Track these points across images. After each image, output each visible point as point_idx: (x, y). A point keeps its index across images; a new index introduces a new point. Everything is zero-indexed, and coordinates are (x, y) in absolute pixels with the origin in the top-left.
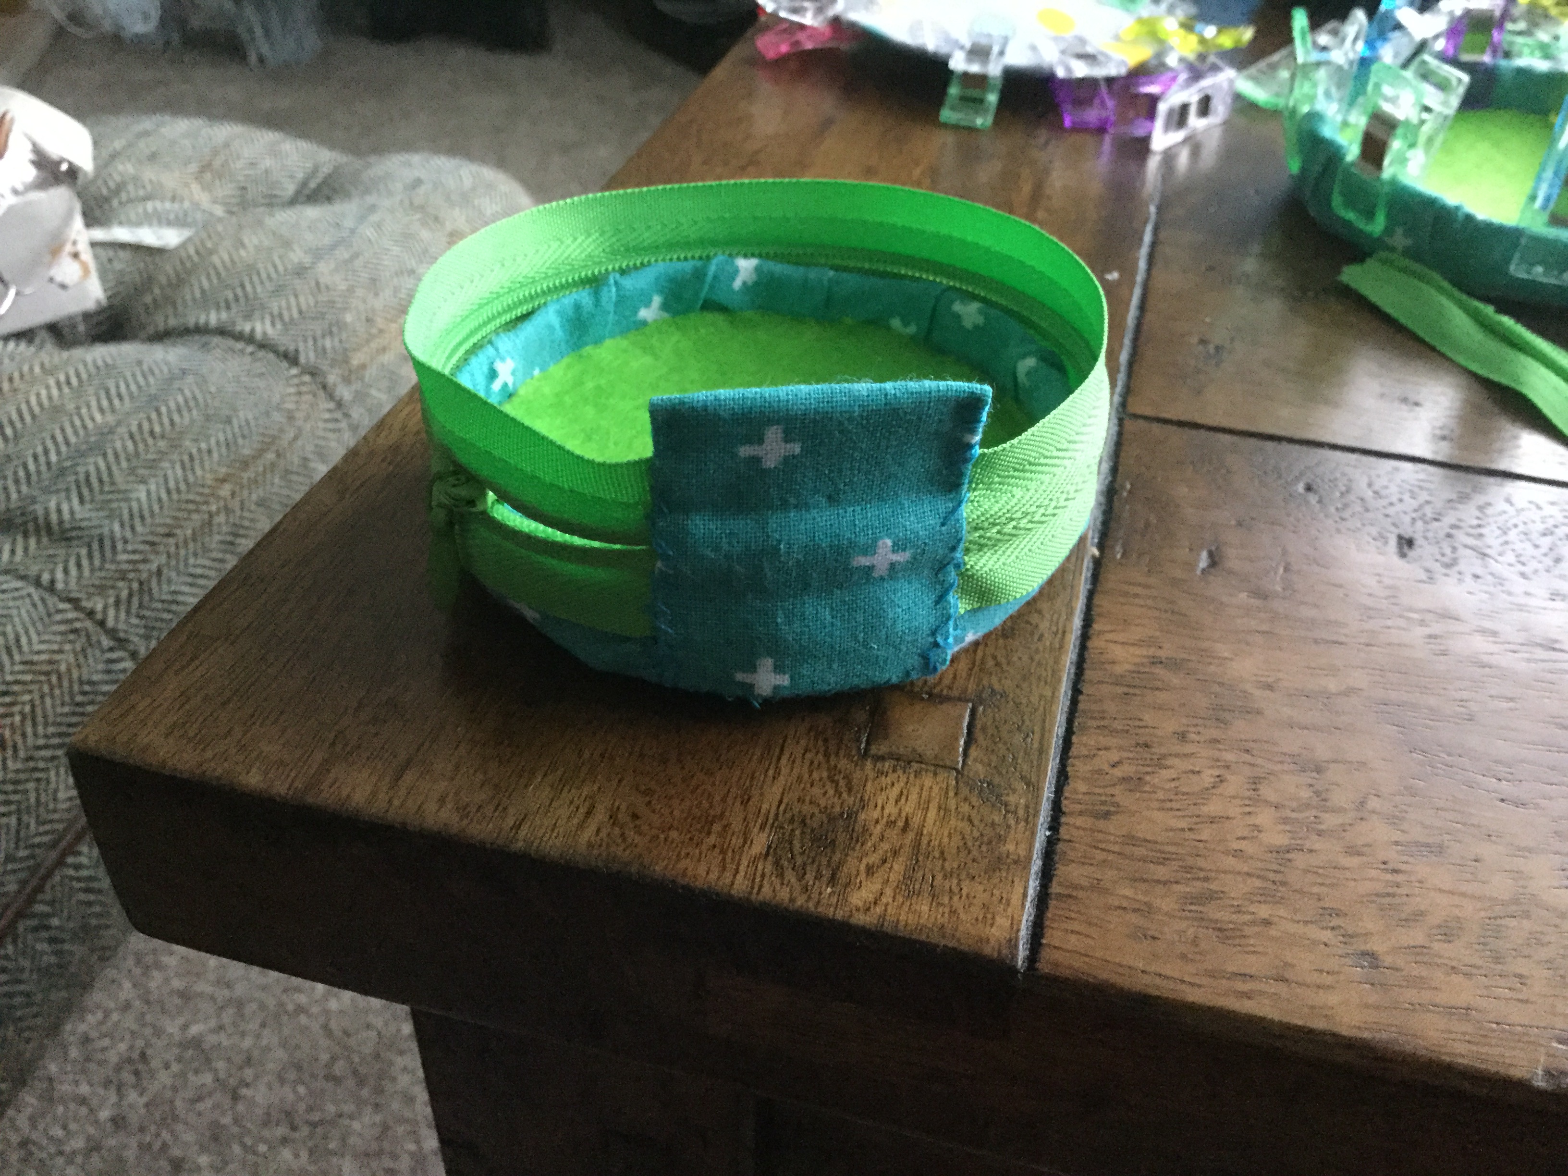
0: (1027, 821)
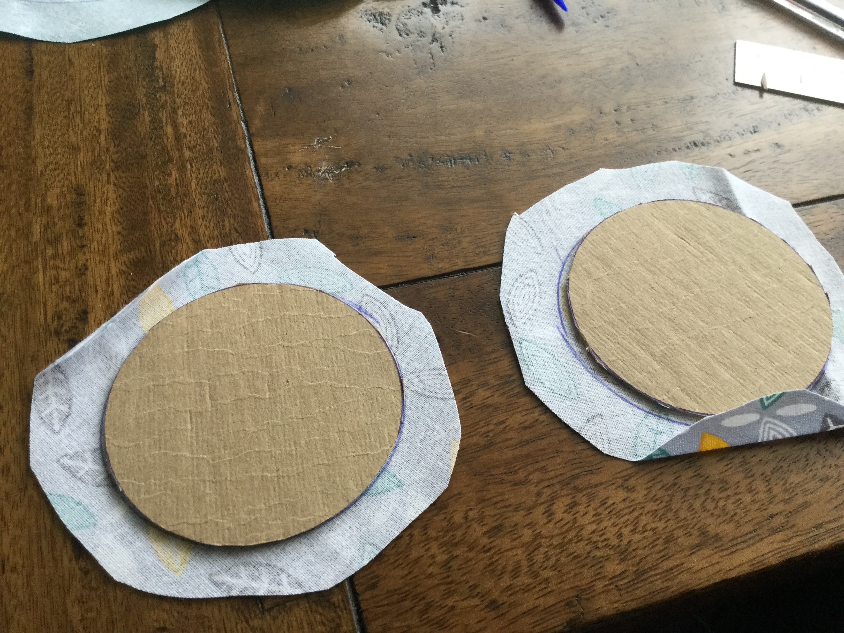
0: (346, 609)
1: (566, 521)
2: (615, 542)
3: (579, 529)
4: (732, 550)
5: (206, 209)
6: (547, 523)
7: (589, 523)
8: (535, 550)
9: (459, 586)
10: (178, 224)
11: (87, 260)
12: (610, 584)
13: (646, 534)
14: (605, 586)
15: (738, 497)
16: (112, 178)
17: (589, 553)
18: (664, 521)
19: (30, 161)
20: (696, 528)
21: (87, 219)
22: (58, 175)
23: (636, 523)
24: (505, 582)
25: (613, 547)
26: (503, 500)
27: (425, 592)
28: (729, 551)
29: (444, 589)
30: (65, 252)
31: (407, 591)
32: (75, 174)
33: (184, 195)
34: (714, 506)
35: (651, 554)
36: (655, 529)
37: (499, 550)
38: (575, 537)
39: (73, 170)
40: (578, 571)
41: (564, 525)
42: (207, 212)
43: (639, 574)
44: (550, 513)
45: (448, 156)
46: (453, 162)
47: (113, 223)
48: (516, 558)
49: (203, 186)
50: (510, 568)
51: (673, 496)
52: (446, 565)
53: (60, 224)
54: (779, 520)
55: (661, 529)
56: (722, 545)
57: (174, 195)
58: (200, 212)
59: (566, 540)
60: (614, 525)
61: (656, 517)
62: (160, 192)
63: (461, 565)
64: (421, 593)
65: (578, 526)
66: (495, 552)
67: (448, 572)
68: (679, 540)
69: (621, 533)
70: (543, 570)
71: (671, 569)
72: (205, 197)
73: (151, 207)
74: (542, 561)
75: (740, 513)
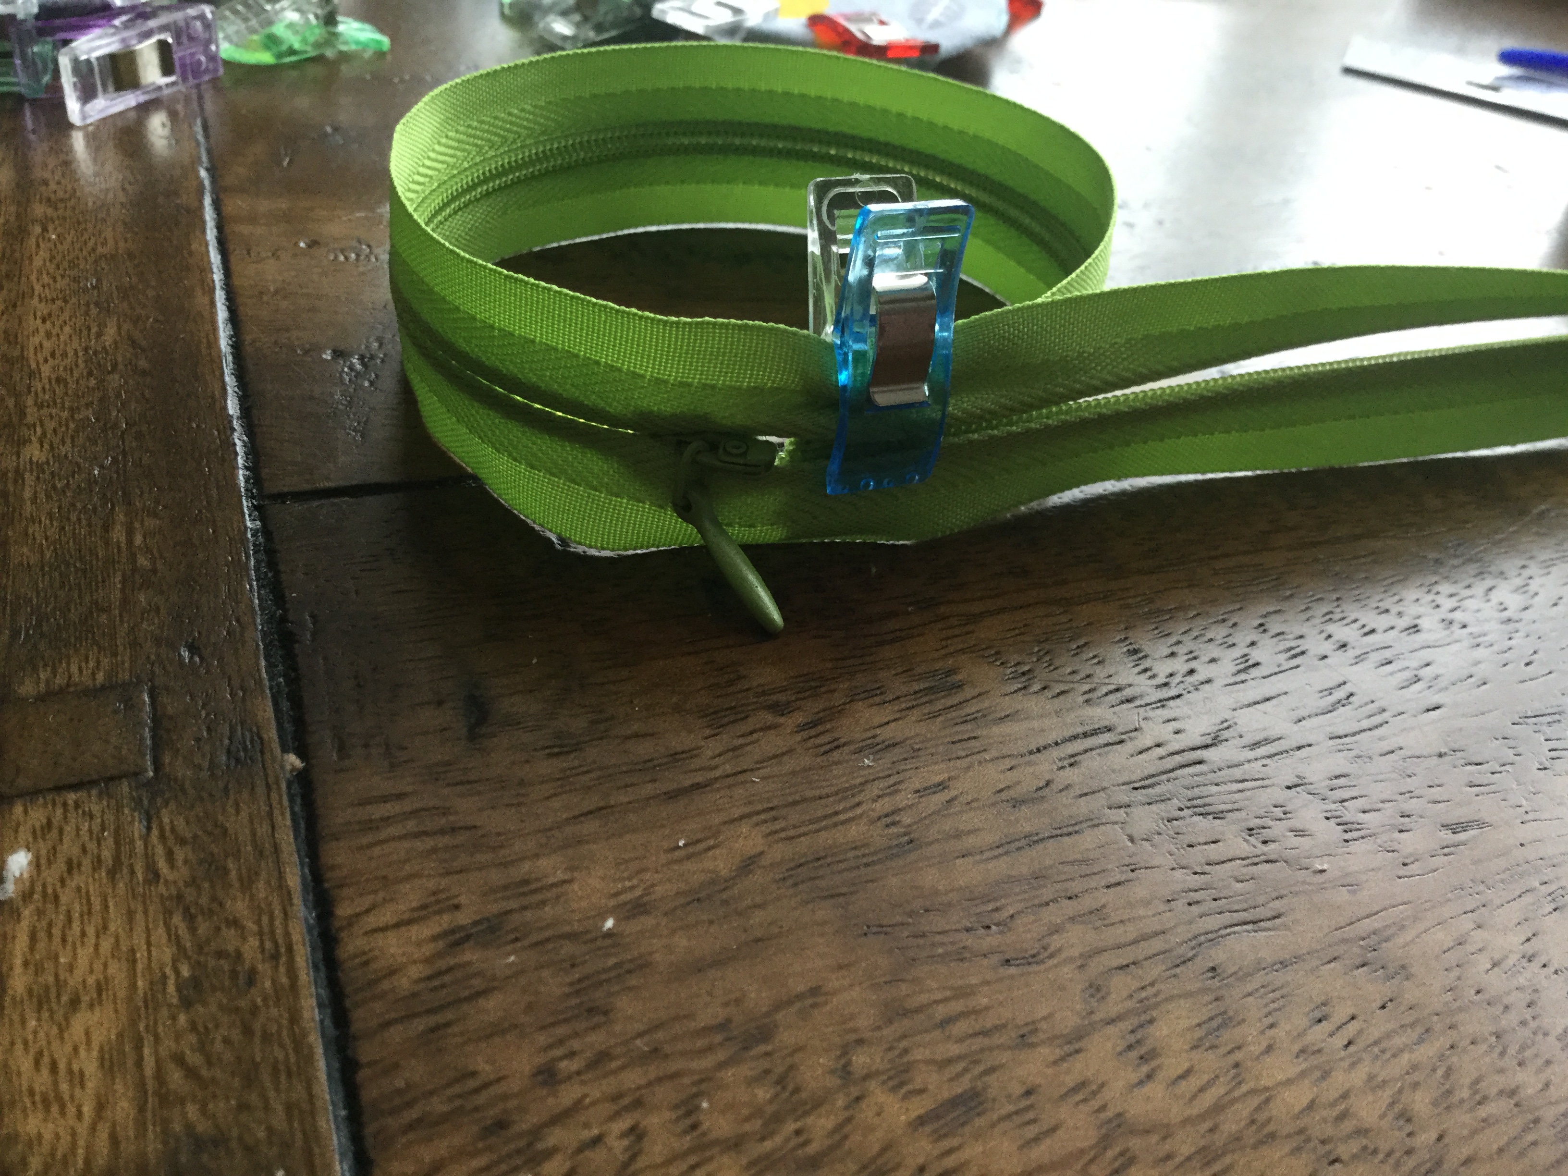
1: (1206, 1078)
3: (1256, 1101)
6: (1141, 1083)
26: (976, 1012)
44: (1143, 1050)
65: (1253, 1092)
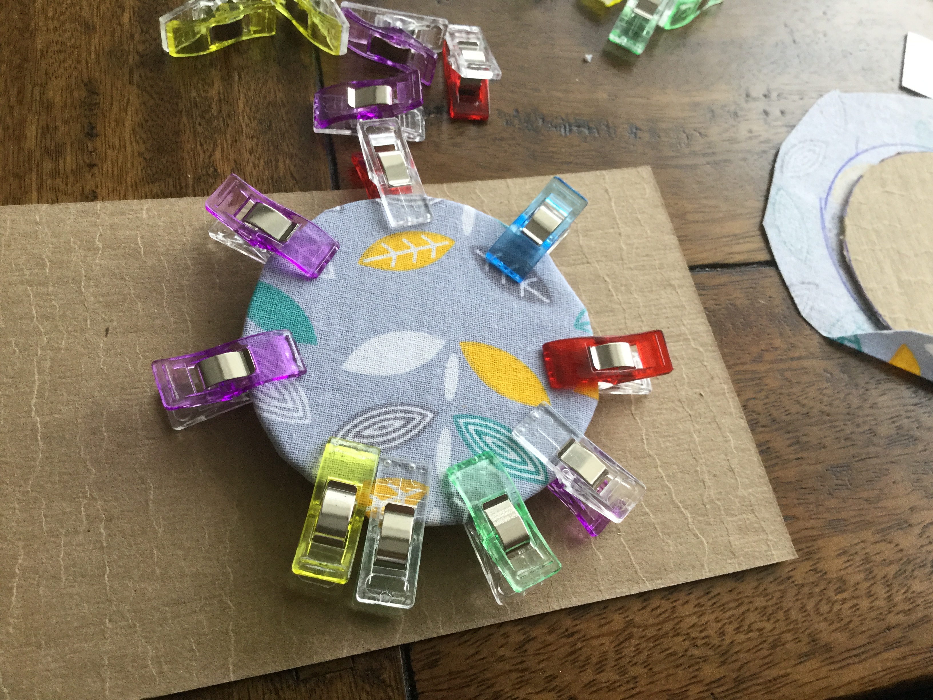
1: (663, 610)
2: (716, 641)
3: (677, 620)
4: (844, 663)
5: (255, 139)
7: (690, 616)
8: (626, 640)
9: (533, 675)
10: (218, 154)
11: (97, 187)
12: (707, 691)
13: (751, 635)
14: (701, 692)
15: (855, 601)
16: (136, 77)
17: (686, 650)
18: (772, 621)
19: (27, 35)
20: (806, 633)
21: (99, 128)
22: (65, 60)
23: (742, 621)
24: (588, 675)
25: (713, 646)
27: (493, 678)
28: (839, 665)
29: (515, 677)
30: (68, 170)
31: (472, 675)
32: (87, 63)
33: (229, 116)
34: (829, 609)
35: (754, 660)
36: (761, 630)
37: (584, 636)
38: (671, 630)
39: (84, 55)
40: (671, 671)
41: (661, 614)
42: (257, 145)
43: (739, 681)
45: (563, 120)
46: (568, 129)
47: (133, 139)
48: (603, 649)
49: (253, 107)
50: (594, 660)
51: (785, 592)
52: (521, 647)
53: (62, 129)
54: (896, 634)
55: (769, 630)
56: (831, 657)
57: (215, 114)
58: (249, 144)
59: (661, 633)
60: (717, 620)
61: (763, 615)
62: (197, 106)
63: (539, 649)
64: (488, 680)
65: (676, 617)
66: (580, 638)
67: (523, 656)
68: (788, 646)
69: (724, 631)
70: (631, 666)
71: (774, 679)
72: (254, 124)
73: (185, 125)
74: (632, 654)
75: (856, 621)
